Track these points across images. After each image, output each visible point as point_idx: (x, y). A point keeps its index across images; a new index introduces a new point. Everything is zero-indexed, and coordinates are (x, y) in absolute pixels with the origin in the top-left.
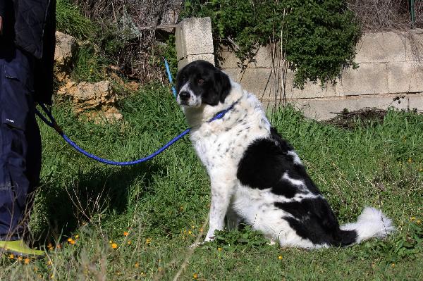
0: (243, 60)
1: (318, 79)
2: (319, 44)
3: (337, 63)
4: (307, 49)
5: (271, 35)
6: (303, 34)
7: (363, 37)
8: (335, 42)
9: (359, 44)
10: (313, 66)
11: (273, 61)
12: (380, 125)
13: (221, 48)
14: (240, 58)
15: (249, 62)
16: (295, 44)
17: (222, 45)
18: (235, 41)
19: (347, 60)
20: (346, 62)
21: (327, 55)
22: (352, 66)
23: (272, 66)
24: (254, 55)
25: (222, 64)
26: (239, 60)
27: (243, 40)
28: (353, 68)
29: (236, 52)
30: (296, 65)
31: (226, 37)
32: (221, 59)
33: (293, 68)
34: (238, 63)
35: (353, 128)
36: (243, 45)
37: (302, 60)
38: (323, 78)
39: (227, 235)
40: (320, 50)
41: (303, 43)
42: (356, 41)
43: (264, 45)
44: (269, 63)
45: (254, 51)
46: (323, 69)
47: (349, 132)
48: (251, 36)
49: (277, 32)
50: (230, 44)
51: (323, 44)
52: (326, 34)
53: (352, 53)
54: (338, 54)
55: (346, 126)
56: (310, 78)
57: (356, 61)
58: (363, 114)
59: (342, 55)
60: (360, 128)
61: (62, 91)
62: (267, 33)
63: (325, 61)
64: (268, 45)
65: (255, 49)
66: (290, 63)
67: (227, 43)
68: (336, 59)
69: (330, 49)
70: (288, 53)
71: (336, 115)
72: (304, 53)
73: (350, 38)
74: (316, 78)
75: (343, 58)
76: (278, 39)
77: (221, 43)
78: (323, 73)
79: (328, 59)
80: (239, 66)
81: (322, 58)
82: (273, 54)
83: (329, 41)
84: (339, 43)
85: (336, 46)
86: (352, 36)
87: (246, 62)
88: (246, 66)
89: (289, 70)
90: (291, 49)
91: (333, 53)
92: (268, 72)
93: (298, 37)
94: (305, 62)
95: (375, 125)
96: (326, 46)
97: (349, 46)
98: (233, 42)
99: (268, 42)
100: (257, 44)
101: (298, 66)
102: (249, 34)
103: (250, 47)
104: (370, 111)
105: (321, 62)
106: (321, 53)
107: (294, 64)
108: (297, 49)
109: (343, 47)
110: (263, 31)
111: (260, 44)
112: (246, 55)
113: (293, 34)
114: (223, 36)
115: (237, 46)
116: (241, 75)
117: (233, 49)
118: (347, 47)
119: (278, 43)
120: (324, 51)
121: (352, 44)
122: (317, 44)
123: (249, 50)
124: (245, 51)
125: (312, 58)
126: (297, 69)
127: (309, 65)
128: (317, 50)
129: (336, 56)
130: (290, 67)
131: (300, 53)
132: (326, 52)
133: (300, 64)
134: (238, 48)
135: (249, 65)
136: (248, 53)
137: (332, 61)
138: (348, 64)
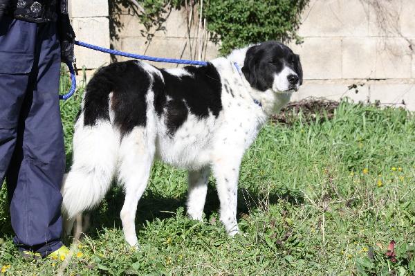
0: (149, 27)
2: (252, 10)
3: (274, 36)
4: (235, 15)
7: (311, 2)
8: (274, 8)
9: (306, 10)
10: (242, 38)
11: (189, 31)
12: (328, 123)
13: (120, 10)
14: (145, 24)
15: (157, 30)
16: (219, 7)
17: (120, 6)
18: (139, 1)
19: (288, 32)
20: (285, 34)
21: (262, 25)
22: (295, 40)
23: (187, 36)
24: (163, 20)
25: (119, 30)
26: (142, 27)
27: (149, 1)
28: (297, 44)
29: (139, 16)
30: (219, 36)
32: (119, 24)
33: (214, 40)
34: (142, 31)
35: (291, 124)
36: (149, 6)
37: (228, 31)
39: (111, 264)
40: (253, 18)
41: (231, 8)
42: (302, 6)
43: (178, 8)
44: (184, 32)
45: (164, 16)
47: (285, 129)
50: (131, 4)
51: (257, 10)
53: (295, 22)
54: (277, 24)
55: (283, 121)
57: (300, 33)
58: (306, 106)
59: (282, 24)
60: (301, 126)
63: (259, 33)
64: (182, 8)
65: (165, 12)
66: (212, 34)
67: (127, 3)
68: (273, 31)
69: (267, 17)
70: (210, 20)
72: (231, 20)
73: (293, 3)
75: (282, 29)
76: (196, 1)
77: (119, 3)
79: (263, 30)
80: (143, 35)
81: (254, 29)
82: (189, 23)
83: (265, 5)
84: (278, 9)
85: (275, 12)
87: (152, 30)
88: (153, 35)
89: (210, 44)
90: (214, 15)
91: (269, 23)
92: (181, 43)
94: (231, 33)
95: (322, 120)
96: (261, 12)
97: (291, 13)
98: (136, 3)
99: (184, 5)
100: (169, 6)
101: (222, 38)
103: (158, 10)
104: (316, 102)
105: (253, 34)
106: (254, 22)
107: (216, 36)
108: (222, 15)
109: (283, 15)
111: (172, 7)
112: (153, 20)
115: (141, 8)
116: (145, 47)
117: (135, 11)
118: (289, 14)
119: (196, 6)
120: (259, 19)
121: (295, 10)
122: (249, 9)
123: (157, 14)
124: (152, 15)
125: (241, 27)
126: (221, 43)
127: (237, 37)
128: (249, 17)
129: (274, 27)
130: (211, 38)
131: (226, 21)
132: (261, 21)
133: (225, 35)
134: (143, 10)
135: (157, 34)
136: (156, 18)
137: (268, 34)
138: (290, 38)
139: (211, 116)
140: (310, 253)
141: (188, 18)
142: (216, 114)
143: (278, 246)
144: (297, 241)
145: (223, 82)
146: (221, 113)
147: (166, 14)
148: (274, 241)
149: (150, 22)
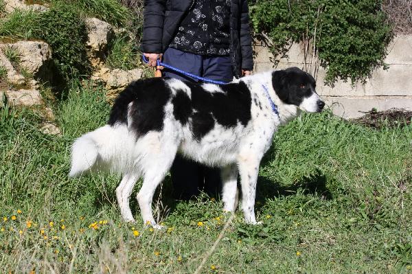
0: (276, 55)
1: (348, 78)
2: (352, 43)
3: (368, 63)
4: (339, 47)
5: (305, 32)
6: (337, 32)
7: (395, 39)
8: (368, 42)
9: (391, 45)
10: (344, 64)
11: (305, 59)
12: (407, 127)
13: (255, 42)
14: (273, 53)
15: (282, 57)
16: (328, 42)
17: (256, 40)
18: (269, 36)
19: (378, 61)
20: (376, 62)
21: (359, 55)
22: (383, 67)
23: (304, 62)
24: (287, 50)
25: (255, 58)
26: (271, 55)
27: (277, 36)
28: (384, 69)
29: (269, 47)
30: (327, 63)
31: (260, 32)
33: (324, 65)
34: (270, 58)
35: (379, 128)
36: (276, 40)
37: (334, 59)
38: (354, 77)
39: (248, 228)
40: (353, 49)
41: (336, 42)
42: (388, 42)
43: (298, 42)
44: (302, 59)
45: (287, 47)
46: (353, 68)
47: (376, 132)
48: (285, 32)
49: (311, 29)
50: (263, 38)
51: (355, 44)
52: (359, 34)
53: (383, 53)
54: (370, 54)
55: (373, 125)
56: (341, 76)
57: (386, 61)
58: (391, 114)
59: (374, 55)
60: (387, 129)
61: (95, 77)
62: (301, 29)
63: (357, 61)
64: (301, 42)
65: (288, 44)
66: (322, 61)
67: (261, 38)
68: (367, 59)
69: (363, 49)
70: (321, 50)
71: (365, 114)
72: (336, 51)
73: (382, 39)
74: (347, 76)
75: (374, 58)
76: (311, 36)
77: (255, 37)
78: (353, 72)
79: (360, 58)
80: (271, 61)
81: (353, 57)
82: (305, 53)
83: (361, 40)
84: (371, 43)
85: (368, 45)
86: (384, 36)
87: (278, 58)
88: (278, 61)
89: (321, 68)
90: (324, 47)
91: (364, 53)
93: (332, 36)
94: (336, 60)
95: (402, 126)
96: (358, 45)
97: (380, 47)
98: (267, 37)
99: (302, 40)
100: (291, 40)
101: (329, 64)
102: (283, 30)
103: (283, 43)
104: (398, 112)
105: (352, 62)
106: (353, 53)
107: (325, 62)
108: (330, 47)
109: (374, 47)
110: (297, 28)
111: (293, 41)
112: (279, 50)
113: (326, 32)
114: (257, 30)
115: (270, 41)
117: (266, 43)
118: (378, 48)
119: (311, 40)
120: (357, 50)
121: (383, 45)
122: (350, 43)
123: (282, 45)
124: (279, 47)
125: (343, 56)
126: (328, 67)
127: (341, 63)
128: (350, 49)
129: (368, 56)
130: (321, 64)
131: (332, 51)
132: (359, 51)
133: (332, 62)
134: (272, 43)
135: (282, 60)
136: (281, 49)
137: (363, 61)
138: (379, 64)
139: (240, 126)
140: (394, 223)
141: (305, 49)
142: (245, 123)
143: (370, 217)
144: (384, 214)
145: (253, 97)
146: (250, 122)
147: (289, 46)
148: (367, 213)
149: (276, 51)
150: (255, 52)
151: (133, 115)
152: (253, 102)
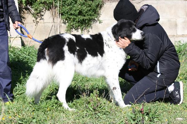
0: (37, 18)
1: (79, 29)
2: (80, 9)
3: (90, 20)
4: (73, 12)
5: (52, 4)
6: (71, 3)
7: (105, 5)
8: (89, 8)
9: (103, 9)
10: (76, 21)
11: (54, 19)
13: (24, 12)
14: (35, 17)
15: (40, 20)
16: (66, 9)
17: (24, 10)
18: (32, 7)
19: (96, 18)
20: (94, 19)
21: (84, 16)
22: (99, 22)
23: (53, 22)
24: (42, 15)
25: (24, 21)
26: (34, 19)
27: (36, 7)
28: (100, 23)
29: (32, 14)
30: (66, 21)
31: (26, 5)
33: (65, 23)
34: (34, 20)
36: (36, 10)
37: (70, 19)
38: (82, 29)
39: (24, 120)
40: (80, 13)
41: (71, 9)
42: (101, 7)
43: (49, 10)
44: (51, 20)
45: (42, 13)
46: (82, 23)
48: (41, 5)
49: (56, 3)
50: (29, 9)
51: (82, 10)
52: (84, 4)
53: (99, 14)
54: (91, 15)
56: (75, 28)
57: (101, 19)
59: (93, 15)
62: (50, 3)
63: (83, 19)
64: (50, 10)
65: (43, 12)
66: (63, 20)
67: (27, 9)
68: (89, 18)
69: (86, 12)
70: (62, 14)
72: (71, 14)
73: (97, 6)
74: (78, 28)
75: (93, 17)
76: (56, 7)
77: (23, 9)
78: (82, 26)
79: (85, 18)
80: (34, 22)
81: (81, 18)
82: (54, 16)
83: (85, 7)
84: (91, 9)
85: (90, 10)
86: (99, 4)
87: (38, 20)
88: (38, 22)
89: (63, 25)
90: (64, 12)
91: (87, 15)
92: (50, 25)
93: (68, 6)
94: (72, 20)
96: (84, 10)
97: (97, 10)
98: (30, 8)
99: (51, 9)
100: (45, 9)
101: (68, 22)
102: (40, 4)
103: (40, 11)
105: (81, 20)
106: (81, 15)
107: (65, 21)
108: (67, 12)
109: (93, 11)
110: (48, 2)
111: (46, 9)
112: (38, 16)
113: (65, 3)
114: (24, 5)
115: (33, 11)
116: (35, 27)
117: (30, 12)
118: (96, 11)
119: (56, 9)
120: (83, 14)
121: (98, 9)
122: (79, 9)
123: (40, 13)
124: (38, 13)
125: (75, 17)
126: (67, 24)
127: (74, 21)
128: (79, 13)
129: (90, 16)
130: (63, 22)
131: (69, 15)
132: (84, 14)
133: (69, 21)
134: (34, 12)
135: (40, 21)
136: (39, 15)
137: (87, 19)
138: (96, 21)
140: (108, 112)
141: (53, 14)
142: (102, 55)
143: (94, 110)
144: (102, 107)
146: (104, 55)
147: (44, 13)
148: (93, 107)
149: (37, 16)
150: (24, 17)
151: (48, 55)
152: (105, 44)
